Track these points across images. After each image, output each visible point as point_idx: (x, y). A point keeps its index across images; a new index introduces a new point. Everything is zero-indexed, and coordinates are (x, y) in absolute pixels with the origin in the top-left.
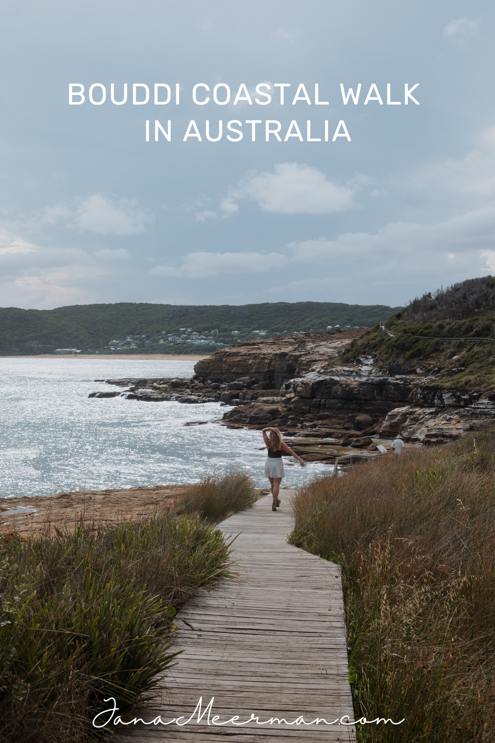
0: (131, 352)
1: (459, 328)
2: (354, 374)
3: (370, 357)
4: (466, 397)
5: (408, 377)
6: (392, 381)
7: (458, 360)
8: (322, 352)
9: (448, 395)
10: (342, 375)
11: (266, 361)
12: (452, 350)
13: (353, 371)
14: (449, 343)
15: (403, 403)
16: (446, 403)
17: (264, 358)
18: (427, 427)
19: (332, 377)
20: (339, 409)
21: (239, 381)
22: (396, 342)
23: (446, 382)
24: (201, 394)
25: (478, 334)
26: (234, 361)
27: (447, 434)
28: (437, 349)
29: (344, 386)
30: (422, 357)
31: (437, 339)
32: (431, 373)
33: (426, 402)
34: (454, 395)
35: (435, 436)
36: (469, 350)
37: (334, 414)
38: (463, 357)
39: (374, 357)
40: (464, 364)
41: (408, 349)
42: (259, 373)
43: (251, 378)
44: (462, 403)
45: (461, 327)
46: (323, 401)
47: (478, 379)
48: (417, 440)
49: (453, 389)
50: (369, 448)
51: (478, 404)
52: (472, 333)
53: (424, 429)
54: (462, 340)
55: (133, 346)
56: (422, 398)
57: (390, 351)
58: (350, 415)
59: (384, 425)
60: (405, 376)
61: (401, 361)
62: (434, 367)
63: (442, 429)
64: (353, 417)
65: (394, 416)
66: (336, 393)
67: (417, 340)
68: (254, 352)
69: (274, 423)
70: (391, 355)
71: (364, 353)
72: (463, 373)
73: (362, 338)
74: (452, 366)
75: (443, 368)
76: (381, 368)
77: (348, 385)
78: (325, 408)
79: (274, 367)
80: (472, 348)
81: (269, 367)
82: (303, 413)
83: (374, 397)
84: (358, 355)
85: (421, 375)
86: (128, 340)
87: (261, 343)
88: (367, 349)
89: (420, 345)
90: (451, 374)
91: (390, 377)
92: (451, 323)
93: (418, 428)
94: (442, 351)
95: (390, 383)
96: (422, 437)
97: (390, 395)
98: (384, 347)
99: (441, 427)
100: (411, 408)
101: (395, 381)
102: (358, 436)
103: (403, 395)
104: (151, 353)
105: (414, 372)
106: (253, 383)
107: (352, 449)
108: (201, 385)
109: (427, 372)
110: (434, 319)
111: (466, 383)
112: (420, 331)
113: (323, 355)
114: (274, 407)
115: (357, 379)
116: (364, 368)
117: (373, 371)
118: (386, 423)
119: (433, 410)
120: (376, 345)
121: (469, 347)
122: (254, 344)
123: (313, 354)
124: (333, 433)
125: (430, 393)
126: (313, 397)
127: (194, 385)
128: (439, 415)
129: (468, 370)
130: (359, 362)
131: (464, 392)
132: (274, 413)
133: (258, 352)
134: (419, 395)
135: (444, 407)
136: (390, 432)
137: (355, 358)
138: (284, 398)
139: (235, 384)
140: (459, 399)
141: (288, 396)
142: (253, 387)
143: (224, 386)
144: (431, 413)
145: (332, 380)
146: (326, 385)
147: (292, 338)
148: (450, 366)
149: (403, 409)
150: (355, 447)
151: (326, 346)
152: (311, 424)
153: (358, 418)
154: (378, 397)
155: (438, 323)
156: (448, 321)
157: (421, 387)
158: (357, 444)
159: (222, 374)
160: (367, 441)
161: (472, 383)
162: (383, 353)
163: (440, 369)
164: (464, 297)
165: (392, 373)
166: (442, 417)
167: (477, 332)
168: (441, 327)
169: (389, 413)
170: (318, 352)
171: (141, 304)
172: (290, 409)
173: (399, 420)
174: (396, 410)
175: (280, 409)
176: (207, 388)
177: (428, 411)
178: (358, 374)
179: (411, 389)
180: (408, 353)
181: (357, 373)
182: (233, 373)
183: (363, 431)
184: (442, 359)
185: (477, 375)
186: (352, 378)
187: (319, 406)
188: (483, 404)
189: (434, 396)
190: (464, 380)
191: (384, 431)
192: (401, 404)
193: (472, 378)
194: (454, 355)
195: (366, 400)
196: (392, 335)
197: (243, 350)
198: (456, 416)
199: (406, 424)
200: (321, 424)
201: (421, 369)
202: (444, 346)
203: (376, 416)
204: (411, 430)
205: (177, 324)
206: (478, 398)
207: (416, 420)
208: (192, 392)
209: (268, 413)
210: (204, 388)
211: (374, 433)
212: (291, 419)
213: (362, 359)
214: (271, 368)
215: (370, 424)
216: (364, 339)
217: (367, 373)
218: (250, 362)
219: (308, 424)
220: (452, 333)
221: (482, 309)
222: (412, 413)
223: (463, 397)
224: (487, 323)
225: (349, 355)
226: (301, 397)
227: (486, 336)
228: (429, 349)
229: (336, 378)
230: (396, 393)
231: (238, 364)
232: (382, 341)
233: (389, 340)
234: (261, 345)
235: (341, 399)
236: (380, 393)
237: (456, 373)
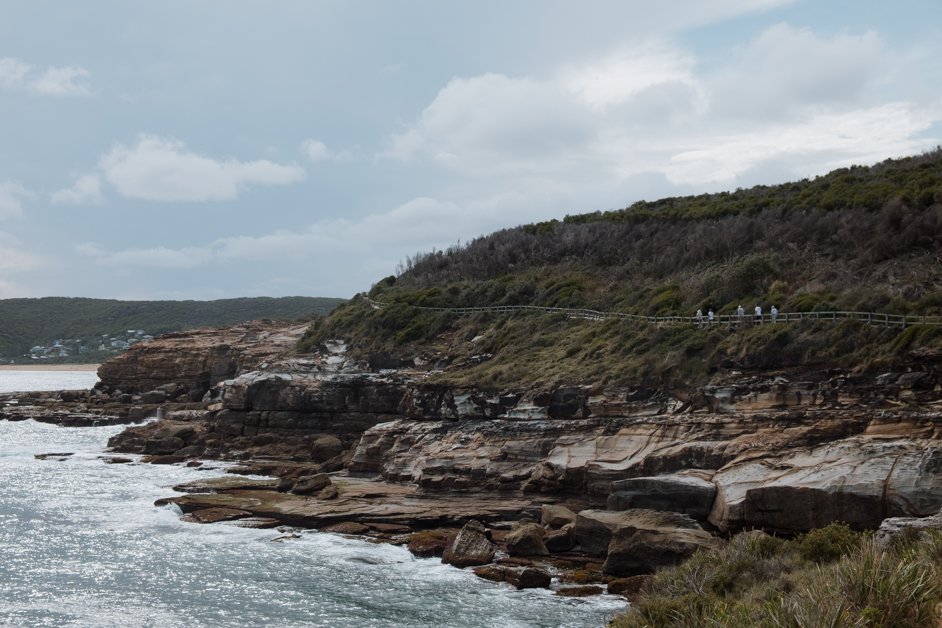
0: (59, 361)
1: (483, 292)
2: (315, 369)
3: (342, 342)
4: (494, 401)
5: (400, 372)
6: (374, 380)
7: (482, 343)
8: (277, 342)
9: (463, 398)
10: (296, 371)
11: (201, 359)
12: (471, 327)
13: (313, 365)
14: (467, 316)
15: (391, 414)
16: (460, 413)
17: (197, 355)
18: (428, 455)
19: (279, 375)
20: (290, 427)
21: (159, 390)
22: (382, 316)
23: (461, 377)
24: (100, 410)
25: (513, 301)
26: (153, 361)
27: (461, 467)
28: (447, 326)
29: (298, 388)
30: (423, 340)
31: (448, 311)
32: (437, 364)
33: (426, 411)
34: (474, 398)
35: (441, 470)
36: (499, 326)
37: (281, 435)
38: (490, 337)
39: (347, 341)
40: (490, 348)
41: (401, 327)
42: (190, 377)
43: (179, 384)
44: (488, 412)
45: (486, 291)
46: (264, 414)
47: (515, 370)
48: (409, 478)
49: (473, 387)
50: (320, 496)
51: (515, 412)
52: (503, 300)
53: (422, 458)
54: (488, 310)
55: (63, 354)
56: (420, 405)
57: (373, 330)
58: (307, 437)
59: (357, 453)
60: (394, 371)
61: (389, 346)
62: (443, 355)
63: (452, 458)
64: (310, 441)
65: (374, 437)
66: (285, 401)
67: (416, 313)
68: (185, 346)
69: (184, 453)
70: (374, 337)
71: (333, 336)
72: (489, 362)
73: (332, 314)
74: (472, 352)
75: (458, 356)
76: (358, 358)
77: (303, 388)
78: (268, 427)
79: (210, 368)
80: (503, 323)
81: (203, 368)
82: (232, 435)
83: (346, 407)
84: (322, 340)
85: (422, 368)
86: (57, 345)
87: (198, 333)
88: (337, 330)
89: (420, 320)
90: (469, 364)
91: (373, 372)
92: (468, 285)
93: (412, 458)
94: (455, 330)
95: (371, 383)
96: (417, 473)
97: (371, 404)
98: (363, 326)
99: (451, 455)
100: (402, 423)
101: (380, 380)
102: (315, 472)
103: (391, 403)
105: (410, 364)
106: (181, 392)
107: (294, 497)
108: (106, 396)
109: (432, 362)
110: (444, 282)
111: (495, 377)
112: (421, 298)
113: (279, 345)
114: (187, 426)
115: (318, 377)
116: (331, 360)
117: (345, 364)
118: (360, 450)
119: (438, 425)
120: (351, 323)
121: (499, 321)
122: (186, 335)
123: (264, 345)
124: (275, 468)
125: (433, 396)
126: (249, 409)
127: (94, 396)
128: (448, 434)
129: (496, 358)
130: (324, 350)
131: (491, 392)
132: (186, 436)
133: (190, 346)
134: (415, 400)
135: (456, 420)
136: (366, 465)
137: (318, 344)
138: (205, 412)
139: (153, 394)
140: (482, 404)
141: (212, 408)
142: (179, 399)
143: (137, 398)
144: (435, 431)
145: (279, 379)
146: (269, 388)
147: (243, 326)
148: (469, 353)
149: (390, 425)
150: (298, 493)
151: (286, 334)
152: (242, 452)
153: (318, 442)
154: (352, 407)
155: (450, 286)
156: (465, 283)
157: (418, 386)
158: (302, 488)
159: (138, 380)
160: (321, 481)
161: (505, 376)
162: (362, 335)
163: (452, 358)
164: (492, 247)
165: (375, 367)
166: (453, 437)
167: (511, 297)
168: (455, 292)
169: (367, 433)
170: (272, 342)
172: (212, 429)
173: (381, 443)
174: (378, 426)
175: (198, 429)
176: (114, 401)
177: (429, 426)
178: (322, 370)
179: (404, 391)
180: (401, 333)
181: (319, 368)
182: (153, 378)
183: (323, 464)
184: (455, 342)
185: (513, 364)
186: (310, 377)
187: (258, 424)
188: (524, 411)
189: (440, 401)
190: (491, 372)
191: (356, 463)
192: (390, 416)
193: (504, 368)
194: (475, 335)
195: (332, 412)
196: (376, 307)
197: (168, 344)
198: (478, 435)
199: (392, 450)
200: (257, 454)
201: (422, 359)
202: (460, 321)
203: (348, 439)
204: (400, 460)
205: (124, 324)
206: (514, 402)
207: (409, 442)
208: (89, 407)
209: (176, 435)
210: (109, 401)
211: (340, 467)
212: (211, 445)
213: (328, 346)
214: (207, 370)
215: (337, 451)
216: (335, 315)
217: (335, 367)
218: (177, 361)
219: (235, 453)
220: (471, 301)
221: (519, 264)
222: (403, 431)
223: (489, 401)
224: (528, 283)
225: (308, 341)
226: (232, 410)
227: (528, 303)
228: (436, 326)
229: (286, 377)
230: (381, 398)
231: (159, 365)
232: (360, 316)
233: (372, 314)
234: (196, 337)
235: (292, 410)
236: (355, 400)
237: (479, 363)
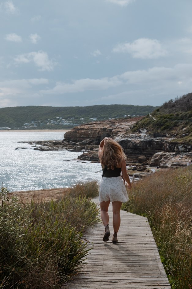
0: (34, 128)
1: (186, 115)
2: (138, 137)
3: (145, 129)
4: (189, 147)
5: (162, 138)
6: (155, 140)
7: (186, 130)
8: (122, 128)
9: (181, 146)
10: (132, 138)
11: (97, 132)
12: (182, 126)
13: (137, 136)
14: (181, 122)
15: (160, 150)
16: (180, 150)
17: (96, 131)
18: (172, 161)
19: (128, 139)
20: (131, 153)
21: (84, 141)
22: (157, 122)
23: (180, 140)
24: (67, 147)
26: (82, 132)
27: (181, 164)
28: (176, 125)
29: (133, 143)
30: (169, 129)
31: (176, 121)
32: (173, 136)
33: (171, 150)
34: (184, 146)
35: (175, 165)
36: (190, 126)
37: (129, 155)
38: (188, 129)
39: (147, 129)
40: (188, 132)
41: (163, 125)
42: (94, 137)
43: (90, 140)
44: (188, 150)
48: (167, 167)
49: (183, 143)
50: (145, 171)
52: (191, 118)
53: (170, 162)
54: (187, 121)
55: (35, 126)
56: (169, 148)
57: (154, 126)
58: (136, 156)
59: (152, 161)
60: (161, 138)
61: (159, 131)
62: (175, 134)
63: (178, 162)
64: (137, 157)
65: (156, 156)
66: (129, 146)
67: (167, 121)
68: (91, 128)
70: (154, 128)
71: (142, 128)
72: (188, 136)
73: (141, 120)
74: (183, 133)
75: (179, 134)
76: (150, 134)
77: (135, 143)
79: (101, 135)
81: (98, 135)
83: (147, 148)
84: (139, 128)
85: (169, 137)
86: (33, 123)
87: (95, 123)
88: (143, 126)
89: (168, 124)
90: (182, 136)
91: (155, 138)
92: (182, 113)
93: (167, 162)
94: (178, 126)
95: (154, 141)
96: (169, 166)
97: (154, 147)
98: (151, 125)
99: (178, 161)
100: (164, 152)
101: (157, 140)
102: (140, 166)
103: (160, 147)
104: (43, 129)
105: (165, 136)
106: (91, 142)
107: (138, 172)
108: (67, 143)
109: (171, 136)
110: (174, 111)
111: (189, 141)
112: (168, 117)
113: (123, 129)
115: (139, 139)
116: (142, 135)
117: (147, 136)
118: (152, 160)
119: (174, 153)
120: (147, 124)
121: (190, 124)
122: (91, 124)
123: (118, 128)
124: (128, 164)
125: (173, 145)
127: (63, 143)
128: (177, 156)
129: (190, 135)
130: (140, 132)
131: (188, 145)
133: (93, 128)
134: (168, 147)
135: (179, 152)
136: (154, 164)
137: (138, 130)
139: (83, 143)
140: (186, 148)
142: (91, 144)
143: (77, 144)
144: (173, 155)
145: (127, 140)
146: (125, 142)
147: (109, 121)
148: (182, 133)
149: (161, 153)
150: (138, 171)
151: (124, 125)
153: (140, 157)
154: (149, 148)
155: (176, 113)
156: (180, 112)
157: (169, 143)
158: (140, 169)
159: (77, 138)
160: (144, 168)
162: (151, 128)
163: (177, 134)
164: (188, 101)
165: (155, 137)
166: (179, 156)
168: (178, 115)
169: (154, 155)
170: (121, 127)
171: (38, 107)
173: (159, 158)
174: (157, 153)
176: (70, 145)
177: (172, 154)
178: (140, 137)
179: (164, 144)
180: (163, 127)
181: (139, 137)
182: (82, 138)
183: (142, 163)
184: (178, 130)
186: (137, 139)
189: (174, 147)
190: (188, 139)
191: (152, 163)
194: (184, 128)
195: (143, 149)
196: (155, 119)
197: (86, 127)
198: (185, 156)
199: (162, 160)
201: (169, 134)
202: (179, 124)
203: (148, 157)
204: (164, 162)
205: (55, 115)
207: (166, 158)
208: (63, 146)
210: (68, 145)
211: (147, 164)
213: (141, 130)
214: (99, 135)
216: (142, 121)
217: (144, 137)
218: (90, 132)
220: (182, 118)
222: (165, 155)
223: (188, 147)
225: (135, 129)
228: (172, 125)
229: (129, 139)
230: (157, 146)
231: (84, 134)
232: (150, 122)
233: (154, 121)
234: (94, 125)
235: (132, 149)
236: (150, 146)
237: (185, 136)
